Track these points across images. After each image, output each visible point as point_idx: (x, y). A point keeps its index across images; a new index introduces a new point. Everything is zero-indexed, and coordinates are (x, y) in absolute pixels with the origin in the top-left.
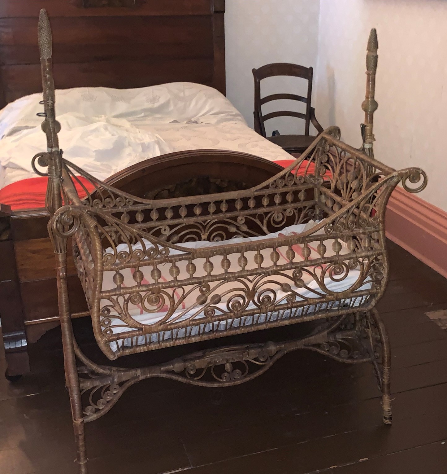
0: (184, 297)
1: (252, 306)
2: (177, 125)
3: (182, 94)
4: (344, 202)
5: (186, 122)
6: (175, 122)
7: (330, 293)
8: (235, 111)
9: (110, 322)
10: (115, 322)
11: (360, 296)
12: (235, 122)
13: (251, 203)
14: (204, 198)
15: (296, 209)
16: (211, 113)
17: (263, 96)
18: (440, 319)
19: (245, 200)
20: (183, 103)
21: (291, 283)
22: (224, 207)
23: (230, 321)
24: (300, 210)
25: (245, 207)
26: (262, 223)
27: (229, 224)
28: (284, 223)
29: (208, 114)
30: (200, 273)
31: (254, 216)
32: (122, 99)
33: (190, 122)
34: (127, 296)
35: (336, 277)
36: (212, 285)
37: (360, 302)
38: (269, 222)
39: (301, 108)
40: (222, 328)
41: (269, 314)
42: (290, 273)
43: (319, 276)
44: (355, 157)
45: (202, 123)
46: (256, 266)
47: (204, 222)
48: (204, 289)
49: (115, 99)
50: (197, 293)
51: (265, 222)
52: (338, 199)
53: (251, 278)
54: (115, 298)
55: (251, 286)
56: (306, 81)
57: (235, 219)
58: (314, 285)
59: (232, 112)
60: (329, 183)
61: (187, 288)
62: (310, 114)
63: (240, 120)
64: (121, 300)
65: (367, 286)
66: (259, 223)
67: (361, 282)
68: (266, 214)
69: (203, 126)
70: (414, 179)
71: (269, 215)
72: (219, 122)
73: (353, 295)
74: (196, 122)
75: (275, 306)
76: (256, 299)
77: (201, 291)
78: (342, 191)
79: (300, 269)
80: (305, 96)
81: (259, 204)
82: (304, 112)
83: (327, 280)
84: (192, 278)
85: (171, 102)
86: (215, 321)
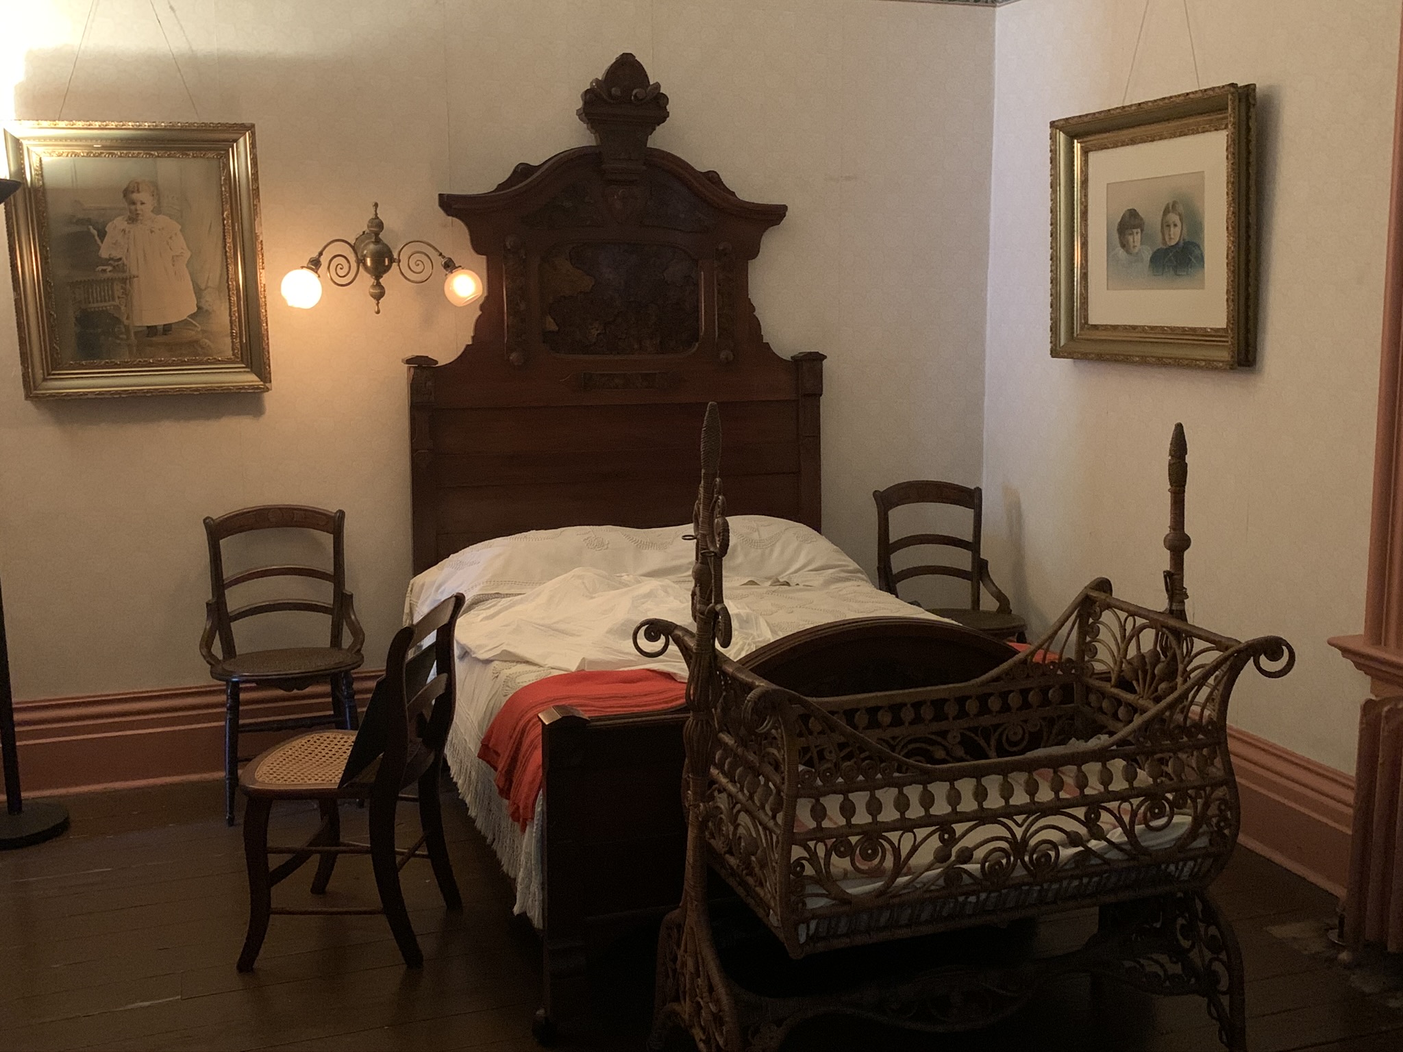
0: (914, 849)
1: (1020, 872)
2: (754, 588)
3: (755, 536)
4: (1141, 702)
5: (769, 583)
6: (752, 583)
7: (1146, 851)
8: (853, 565)
9: (803, 887)
10: (811, 889)
11: (1191, 859)
12: (856, 583)
13: (972, 706)
14: (898, 694)
15: (1044, 719)
16: (810, 568)
17: (893, 538)
18: (1294, 938)
19: (961, 701)
20: (760, 551)
21: (1083, 831)
22: (927, 713)
23: (983, 896)
24: (1051, 722)
25: (963, 713)
26: (989, 745)
27: (933, 742)
28: (1025, 743)
29: (806, 569)
30: (941, 808)
31: (974, 730)
32: (651, 545)
33: (776, 582)
34: (830, 842)
35: (1154, 823)
36: (959, 828)
37: (1192, 871)
38: (999, 742)
39: (963, 560)
40: (969, 910)
41: (1045, 886)
42: (1080, 812)
43: (1126, 819)
44: (1159, 626)
45: (798, 584)
46: (1026, 799)
47: (894, 738)
48: (946, 836)
49: (640, 546)
50: (935, 843)
51: (993, 743)
52: (1129, 697)
53: (1019, 819)
54: (811, 844)
55: (1019, 832)
56: (970, 513)
57: (943, 734)
58: (1117, 835)
59: (848, 566)
60: (1108, 675)
61: (921, 833)
62: (980, 570)
63: (863, 580)
64: (821, 851)
65: (1201, 842)
66: (982, 743)
67: (1193, 833)
68: (996, 727)
69: (800, 590)
70: (1274, 655)
71: (1000, 730)
72: (828, 583)
73: (1181, 856)
74: (788, 584)
75: (1059, 872)
76: (1027, 858)
77: (942, 839)
78: (1135, 683)
79: (1094, 806)
80: (969, 538)
81: (984, 709)
82: (968, 567)
83: (1139, 828)
84: (928, 815)
85: (739, 549)
86: (962, 894)
